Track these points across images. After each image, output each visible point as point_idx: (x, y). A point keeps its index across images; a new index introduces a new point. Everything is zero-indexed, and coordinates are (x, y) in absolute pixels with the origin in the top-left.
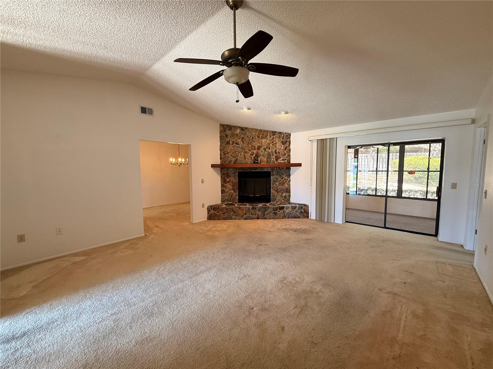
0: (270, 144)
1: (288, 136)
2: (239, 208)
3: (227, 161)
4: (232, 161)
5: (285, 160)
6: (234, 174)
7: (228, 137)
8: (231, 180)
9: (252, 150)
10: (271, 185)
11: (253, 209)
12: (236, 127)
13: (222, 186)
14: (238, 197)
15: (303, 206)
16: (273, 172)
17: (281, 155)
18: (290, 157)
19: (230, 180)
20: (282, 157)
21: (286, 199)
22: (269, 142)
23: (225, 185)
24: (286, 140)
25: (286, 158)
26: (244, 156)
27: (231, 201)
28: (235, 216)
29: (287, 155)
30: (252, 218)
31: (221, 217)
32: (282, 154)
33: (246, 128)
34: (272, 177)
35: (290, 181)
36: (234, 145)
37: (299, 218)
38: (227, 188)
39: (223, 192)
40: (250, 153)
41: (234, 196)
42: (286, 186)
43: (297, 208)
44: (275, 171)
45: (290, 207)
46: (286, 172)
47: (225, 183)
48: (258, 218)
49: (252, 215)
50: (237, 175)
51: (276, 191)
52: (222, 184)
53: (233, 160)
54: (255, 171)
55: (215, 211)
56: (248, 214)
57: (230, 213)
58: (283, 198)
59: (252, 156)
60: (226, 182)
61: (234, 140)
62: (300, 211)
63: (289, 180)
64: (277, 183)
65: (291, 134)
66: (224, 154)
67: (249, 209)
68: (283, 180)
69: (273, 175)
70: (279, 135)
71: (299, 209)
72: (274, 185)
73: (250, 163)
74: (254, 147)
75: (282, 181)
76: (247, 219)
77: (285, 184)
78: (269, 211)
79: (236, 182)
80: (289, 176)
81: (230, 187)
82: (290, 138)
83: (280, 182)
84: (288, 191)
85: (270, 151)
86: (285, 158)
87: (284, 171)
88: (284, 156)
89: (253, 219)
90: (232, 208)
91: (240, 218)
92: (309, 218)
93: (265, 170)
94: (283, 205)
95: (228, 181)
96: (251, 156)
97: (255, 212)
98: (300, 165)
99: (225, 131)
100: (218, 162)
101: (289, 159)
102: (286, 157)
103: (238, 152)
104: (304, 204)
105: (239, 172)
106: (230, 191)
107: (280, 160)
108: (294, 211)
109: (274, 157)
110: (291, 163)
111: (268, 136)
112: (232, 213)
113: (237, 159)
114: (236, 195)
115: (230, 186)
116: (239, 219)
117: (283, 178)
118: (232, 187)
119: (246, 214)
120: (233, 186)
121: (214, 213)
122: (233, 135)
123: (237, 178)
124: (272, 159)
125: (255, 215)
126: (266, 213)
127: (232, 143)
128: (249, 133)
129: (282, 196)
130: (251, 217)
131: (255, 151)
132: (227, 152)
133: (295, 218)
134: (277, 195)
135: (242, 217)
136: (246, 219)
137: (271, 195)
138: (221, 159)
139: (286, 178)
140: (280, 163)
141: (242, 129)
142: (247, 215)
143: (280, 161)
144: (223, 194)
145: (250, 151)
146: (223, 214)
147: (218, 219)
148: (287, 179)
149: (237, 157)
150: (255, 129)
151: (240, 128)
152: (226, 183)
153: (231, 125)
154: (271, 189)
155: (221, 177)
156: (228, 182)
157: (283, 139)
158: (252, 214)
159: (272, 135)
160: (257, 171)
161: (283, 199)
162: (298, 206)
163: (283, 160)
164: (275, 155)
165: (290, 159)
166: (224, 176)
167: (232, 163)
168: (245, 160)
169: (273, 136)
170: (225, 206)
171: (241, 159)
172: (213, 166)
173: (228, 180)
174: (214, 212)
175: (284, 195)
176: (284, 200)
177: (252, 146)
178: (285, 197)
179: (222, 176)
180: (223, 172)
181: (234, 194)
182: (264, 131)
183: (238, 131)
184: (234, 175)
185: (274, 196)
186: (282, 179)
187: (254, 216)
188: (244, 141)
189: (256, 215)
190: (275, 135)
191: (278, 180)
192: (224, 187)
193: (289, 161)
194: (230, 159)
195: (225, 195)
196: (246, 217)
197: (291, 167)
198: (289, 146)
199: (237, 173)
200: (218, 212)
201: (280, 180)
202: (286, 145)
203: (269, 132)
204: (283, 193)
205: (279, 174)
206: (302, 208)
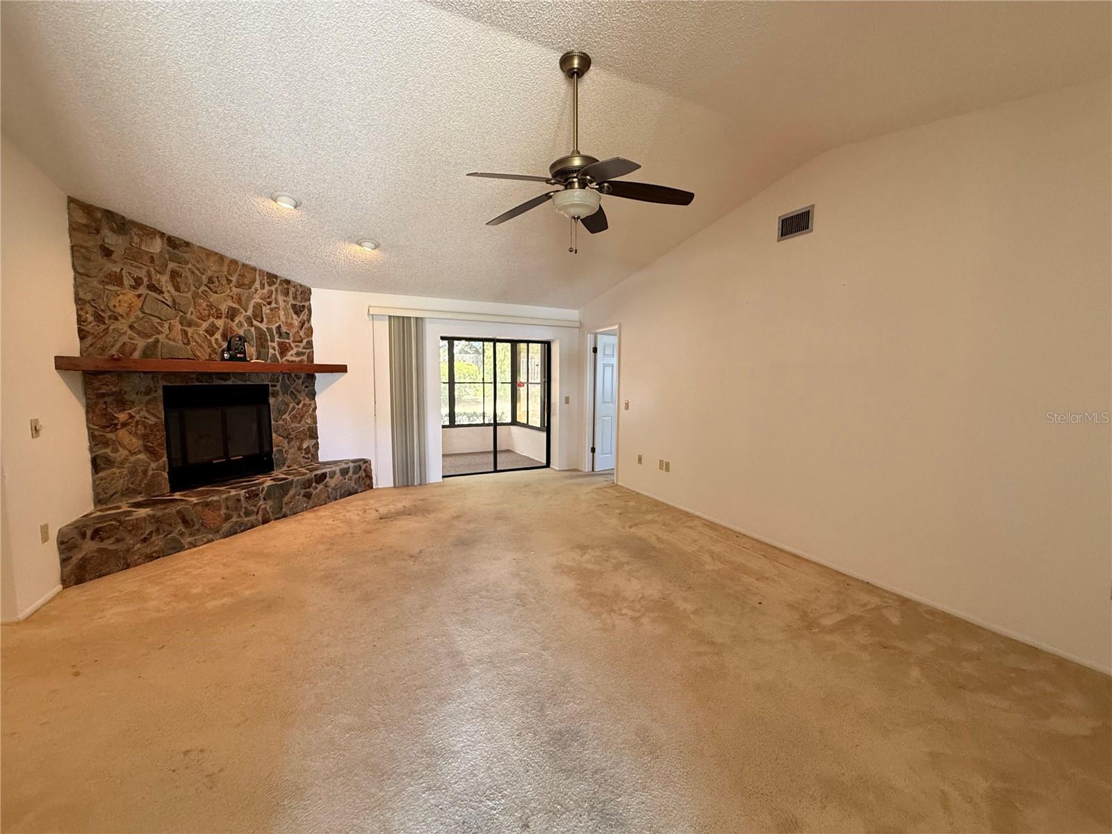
0: (264, 308)
1: (306, 293)
2: (207, 504)
3: (112, 346)
4: (135, 350)
5: (303, 354)
6: (147, 393)
7: (114, 257)
8: (137, 417)
9: (212, 319)
10: (273, 422)
11: (249, 498)
12: (149, 232)
13: (96, 440)
14: (166, 475)
15: (361, 463)
16: (275, 386)
17: (294, 342)
18: (313, 348)
19: (131, 417)
20: (296, 346)
21: (310, 456)
22: (261, 301)
23: (110, 436)
24: (301, 304)
25: (304, 351)
26: (185, 333)
27: (141, 493)
28: (191, 535)
29: (305, 341)
30: (250, 524)
31: (136, 557)
32: (296, 340)
33: (187, 244)
34: (272, 401)
35: (315, 409)
36: (142, 290)
37: (356, 492)
38: (121, 449)
39: (97, 464)
40: (205, 325)
41: (150, 472)
42: (309, 421)
43: (351, 471)
44: (279, 384)
45: (338, 472)
46: (306, 387)
47: (108, 430)
48: (265, 521)
49: (246, 517)
50: (161, 399)
51: (287, 437)
52: (97, 433)
53: (141, 343)
54: (224, 383)
55: (102, 540)
56: (235, 516)
57: (170, 532)
58: (303, 455)
59: (212, 335)
60: (116, 424)
61: (142, 274)
62: (357, 476)
63: (313, 406)
64: (286, 416)
65: (312, 289)
66: (99, 318)
67: (239, 500)
68: (300, 406)
69: (275, 395)
70: (286, 286)
71: (354, 473)
72: (281, 422)
73: (208, 358)
74: (218, 309)
75: (299, 408)
76: (236, 533)
77: (306, 417)
78: (292, 492)
79: (156, 423)
80: (313, 395)
81: (136, 443)
82: (309, 300)
83: (294, 412)
84: (313, 434)
85: (263, 326)
86: (300, 350)
87: (303, 383)
88: (299, 344)
89: (253, 526)
90: (178, 512)
91: (211, 536)
92: (374, 487)
93: (255, 381)
94: (324, 471)
95: (121, 420)
96: (209, 337)
97: (255, 506)
98: (342, 369)
99: (98, 231)
100: (72, 347)
101: (311, 354)
102: (304, 348)
103: (159, 318)
104: (364, 460)
105: (165, 388)
106: (133, 459)
107: (290, 353)
108: (345, 479)
109: (275, 344)
110: (315, 362)
111: (257, 284)
112: (181, 527)
113: (157, 341)
114: (158, 468)
115: (134, 440)
116: (208, 542)
117: (300, 402)
118: (141, 442)
119: (228, 518)
120: (145, 437)
121: (100, 550)
122: (134, 255)
123: (161, 406)
124: (271, 351)
125: (258, 513)
126: (286, 499)
127: (133, 283)
128: (197, 262)
129: (300, 449)
130: (246, 525)
131: (220, 323)
132: (109, 313)
133: (350, 494)
134: (287, 448)
135: (218, 531)
136: (232, 533)
137: (275, 449)
138: (82, 338)
139: (307, 401)
140: (292, 361)
141: (173, 243)
142: (234, 520)
143: (291, 356)
144: (100, 475)
145: (205, 321)
146: (145, 540)
147: (122, 565)
148: (310, 405)
149: (157, 336)
150: (216, 254)
151: (162, 239)
152: (117, 429)
153: (123, 218)
154: (274, 435)
155: (89, 409)
156: (124, 425)
157: (294, 299)
158: (247, 514)
159: (268, 283)
160: (230, 382)
161: (304, 457)
162: (351, 465)
163: (298, 354)
164: (277, 339)
165: (313, 352)
166: (105, 403)
167: (136, 355)
168: (188, 347)
169: (270, 285)
170: (151, 513)
171: (171, 342)
172: (63, 364)
173: (122, 417)
174: (102, 545)
175: (305, 446)
176: (307, 458)
177: (210, 306)
178: (307, 451)
179: (96, 404)
180: (100, 389)
181: (153, 465)
182: (244, 265)
183: (157, 246)
184: (147, 398)
185: (280, 451)
186: (298, 405)
187: (253, 518)
188: (182, 286)
189: (260, 513)
190: (274, 283)
191: (289, 406)
192: (106, 444)
193: (311, 358)
194: (125, 339)
195: (114, 473)
196: (232, 527)
197: (316, 374)
198: (309, 320)
199: (160, 392)
200: (118, 541)
201: (294, 408)
202: (301, 317)
203: (258, 272)
204: (302, 440)
205: (289, 392)
206: (360, 467)
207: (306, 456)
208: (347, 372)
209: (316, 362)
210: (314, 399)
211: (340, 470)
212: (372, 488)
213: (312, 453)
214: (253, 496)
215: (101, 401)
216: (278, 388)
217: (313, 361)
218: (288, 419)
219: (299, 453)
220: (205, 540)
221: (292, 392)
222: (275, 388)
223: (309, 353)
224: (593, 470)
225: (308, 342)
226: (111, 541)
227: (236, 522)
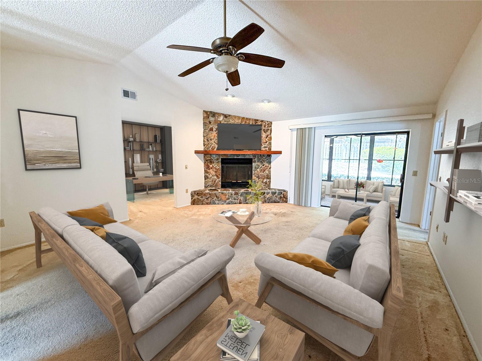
1: (270, 124)
2: (222, 193)
3: (210, 147)
4: (215, 148)
5: (267, 147)
7: (211, 123)
8: (214, 166)
10: (253, 171)
12: (220, 114)
13: (206, 172)
14: (220, 183)
15: (282, 191)
17: (263, 143)
18: (271, 145)
20: (264, 145)
21: (267, 185)
23: (209, 171)
24: (267, 129)
27: (214, 187)
28: (218, 201)
30: (234, 203)
31: (204, 202)
33: (229, 116)
34: (253, 164)
35: (270, 168)
37: (279, 202)
38: (210, 174)
39: (206, 178)
41: (217, 182)
42: (267, 172)
43: (277, 193)
44: (256, 158)
45: (271, 193)
46: (267, 159)
47: (208, 169)
48: (240, 203)
49: (234, 200)
50: (220, 162)
51: (258, 177)
52: (206, 170)
54: (238, 157)
56: (231, 199)
57: (213, 199)
58: (264, 184)
62: (280, 196)
64: (258, 170)
65: (273, 122)
66: (208, 140)
67: (232, 194)
68: (264, 166)
69: (255, 162)
70: (261, 123)
71: (278, 195)
72: (256, 172)
75: (263, 167)
76: (230, 204)
77: (266, 171)
78: (250, 196)
79: (219, 168)
81: (214, 173)
82: (271, 126)
83: (261, 169)
84: (269, 177)
87: (265, 158)
88: (266, 144)
90: (215, 193)
93: (247, 157)
94: (264, 191)
95: (211, 167)
97: (237, 197)
98: (280, 153)
99: (208, 118)
100: (202, 148)
104: (284, 190)
105: (222, 159)
106: (213, 177)
108: (274, 196)
112: (216, 198)
114: (219, 181)
116: (222, 204)
119: (228, 199)
120: (216, 172)
122: (216, 122)
123: (220, 164)
125: (238, 200)
126: (248, 198)
127: (215, 130)
128: (232, 120)
129: (262, 182)
132: (210, 139)
133: (275, 202)
134: (258, 181)
135: (225, 202)
137: (253, 181)
138: (204, 146)
139: (267, 165)
141: (226, 116)
143: (262, 148)
144: (206, 180)
146: (207, 199)
147: (201, 204)
148: (268, 166)
150: (238, 116)
151: (223, 115)
152: (210, 169)
153: (214, 112)
154: (253, 176)
155: (205, 163)
157: (264, 127)
159: (255, 123)
162: (277, 191)
163: (265, 147)
166: (208, 162)
170: (209, 192)
172: (197, 152)
174: (198, 197)
175: (264, 181)
178: (266, 183)
180: (206, 158)
181: (217, 180)
182: (247, 118)
183: (221, 118)
184: (217, 161)
185: (255, 182)
187: (236, 201)
190: (257, 123)
191: (259, 166)
192: (207, 173)
193: (270, 149)
194: (213, 145)
195: (208, 180)
196: (229, 202)
197: (272, 155)
198: (270, 134)
199: (220, 160)
200: (201, 197)
201: (261, 167)
202: (267, 133)
203: (251, 120)
204: (264, 179)
205: (260, 161)
206: (281, 193)
207: (265, 185)
208: (281, 154)
209: (272, 150)
210: (270, 164)
211: (272, 192)
212: (287, 202)
214: (236, 194)
215: (207, 162)
216: (256, 160)
217: (271, 150)
218: (259, 171)
219: (262, 183)
220: (221, 203)
221: (261, 161)
222: (255, 160)
223: (269, 147)
225: (269, 143)
226: (200, 197)
227: (231, 201)
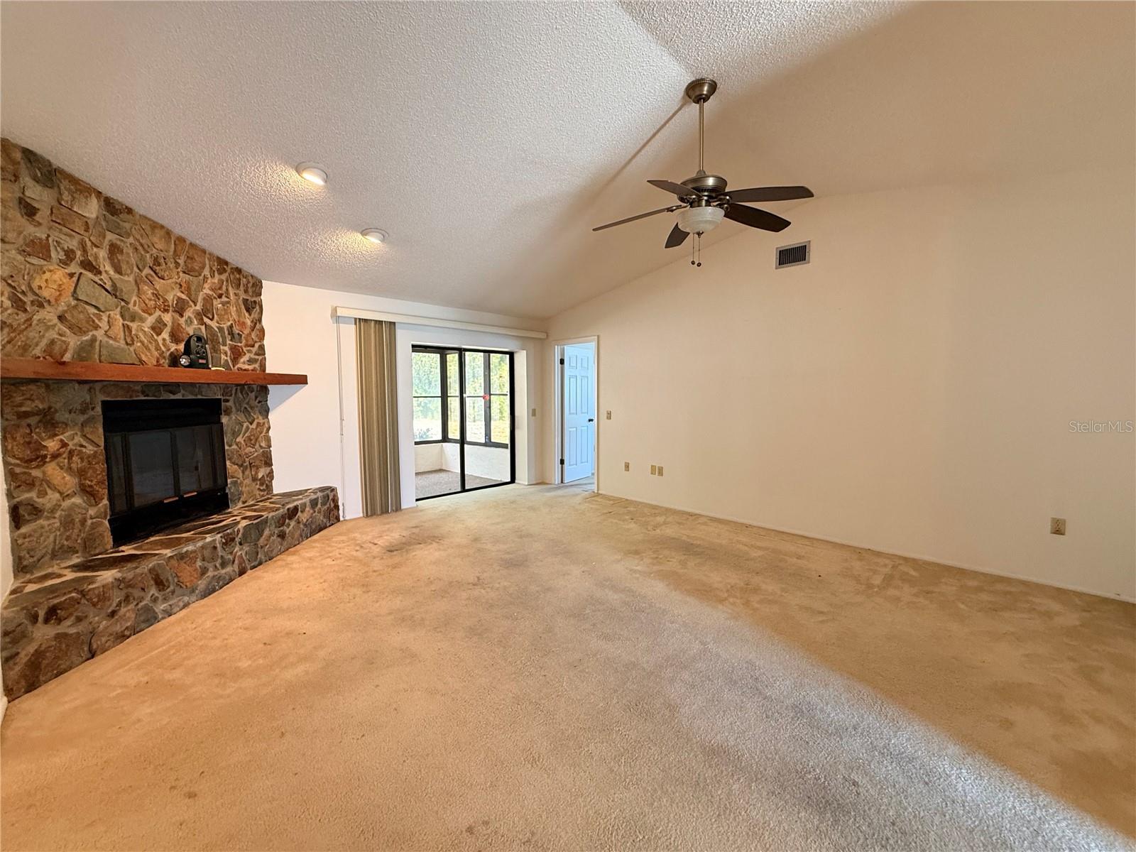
0: (215, 302)
1: (257, 287)
2: (182, 557)
3: (37, 345)
4: (66, 350)
5: (256, 361)
6: (83, 412)
7: (37, 217)
8: (71, 445)
9: (158, 313)
10: (226, 447)
11: (225, 544)
12: (83, 189)
13: (20, 481)
14: (107, 524)
15: (328, 492)
16: (228, 401)
17: (247, 345)
18: (265, 354)
19: (64, 445)
20: (248, 351)
21: (265, 487)
22: (211, 293)
23: (36, 473)
24: (252, 300)
25: (257, 357)
26: (127, 329)
27: (77, 552)
28: (166, 599)
29: (257, 345)
30: (227, 578)
31: (104, 639)
32: (249, 343)
33: (129, 211)
34: (224, 420)
35: (269, 429)
36: (74, 268)
37: (325, 527)
38: (49, 491)
39: (18, 515)
40: (150, 320)
41: (89, 522)
42: (263, 444)
43: (320, 501)
44: (231, 399)
45: (308, 504)
46: (259, 402)
47: (34, 464)
48: (242, 572)
49: (223, 568)
50: (99, 419)
51: (242, 465)
52: (18, 470)
53: (73, 341)
54: (172, 397)
55: (59, 621)
56: (211, 569)
57: (142, 599)
58: (258, 486)
59: (158, 334)
60: (45, 456)
61: (73, 244)
62: (326, 507)
63: (267, 426)
64: (240, 439)
65: (263, 281)
66: (18, 303)
67: (215, 548)
68: (254, 426)
69: (228, 412)
70: (238, 276)
71: (324, 504)
72: (235, 447)
73: (155, 363)
74: (165, 301)
75: (253, 429)
76: (214, 591)
77: (260, 439)
78: (267, 532)
79: (96, 452)
80: (266, 412)
81: (70, 482)
82: (260, 295)
83: (248, 434)
84: (267, 459)
85: (214, 324)
86: (252, 356)
87: (256, 398)
88: (251, 349)
89: (231, 580)
90: (151, 571)
91: (186, 599)
92: (341, 519)
93: (207, 394)
94: (295, 504)
95: (51, 450)
96: (155, 337)
97: (231, 553)
98: (301, 380)
99: (16, 178)
101: (263, 360)
102: (256, 354)
103: (96, 307)
104: (331, 487)
105: (104, 403)
106: (66, 504)
107: (242, 360)
108: (315, 512)
109: (226, 348)
110: (267, 372)
111: (206, 272)
112: (153, 591)
113: (94, 339)
114: (97, 514)
115: (68, 478)
116: (183, 607)
117: (254, 421)
118: (76, 480)
119: (204, 572)
120: (81, 473)
121: (59, 637)
122: (62, 216)
123: (101, 430)
124: (223, 357)
125: (234, 561)
126: (262, 541)
127: (63, 257)
128: (142, 236)
129: (255, 479)
130: (224, 578)
131: (167, 318)
132: (32, 297)
133: (321, 529)
134: (241, 479)
135: (194, 591)
136: (208, 592)
137: (229, 481)
139: (261, 419)
140: (245, 370)
141: (111, 206)
142: (210, 573)
143: (243, 363)
144: (23, 530)
145: (150, 314)
146: (113, 614)
147: (85, 654)
148: (264, 423)
149: (95, 332)
150: (162, 227)
151: (99, 200)
152: (45, 463)
153: (50, 164)
154: (228, 463)
155: (6, 435)
156: (55, 456)
157: (245, 292)
158: (224, 564)
159: (218, 270)
160: (178, 396)
161: (259, 489)
162: (320, 494)
163: (251, 361)
164: (228, 342)
165: (265, 358)
166: (29, 425)
167: (68, 357)
168: (132, 349)
169: (220, 273)
170: (119, 575)
171: (111, 342)
173: (52, 445)
174: (61, 629)
175: (260, 476)
176: (261, 490)
177: (156, 295)
178: (262, 481)
179: (17, 428)
180: (21, 405)
181: (92, 512)
182: (191, 245)
183: (92, 209)
184: (82, 418)
185: (235, 483)
186: (251, 424)
187: (229, 569)
188: (124, 267)
189: (236, 562)
190: (225, 271)
191: (243, 426)
192: (31, 485)
193: (263, 367)
194: (52, 334)
195: (42, 527)
196: (210, 583)
197: (269, 386)
198: (260, 320)
199: (99, 409)
200: (79, 619)
201: (248, 428)
202: (252, 316)
203: (207, 256)
204: (257, 469)
205: (242, 409)
206: (328, 496)
207: (262, 488)
208: (307, 383)
210: (267, 417)
211: (310, 501)
212: (339, 520)
213: (267, 483)
214: (229, 540)
215: (24, 422)
216: (230, 404)
217: (264, 370)
218: (243, 442)
219: (254, 484)
220: (181, 604)
221: (246, 408)
222: (227, 404)
223: (261, 360)
224: (562, 482)
225: (260, 346)
226: (68, 622)
227: (214, 576)
